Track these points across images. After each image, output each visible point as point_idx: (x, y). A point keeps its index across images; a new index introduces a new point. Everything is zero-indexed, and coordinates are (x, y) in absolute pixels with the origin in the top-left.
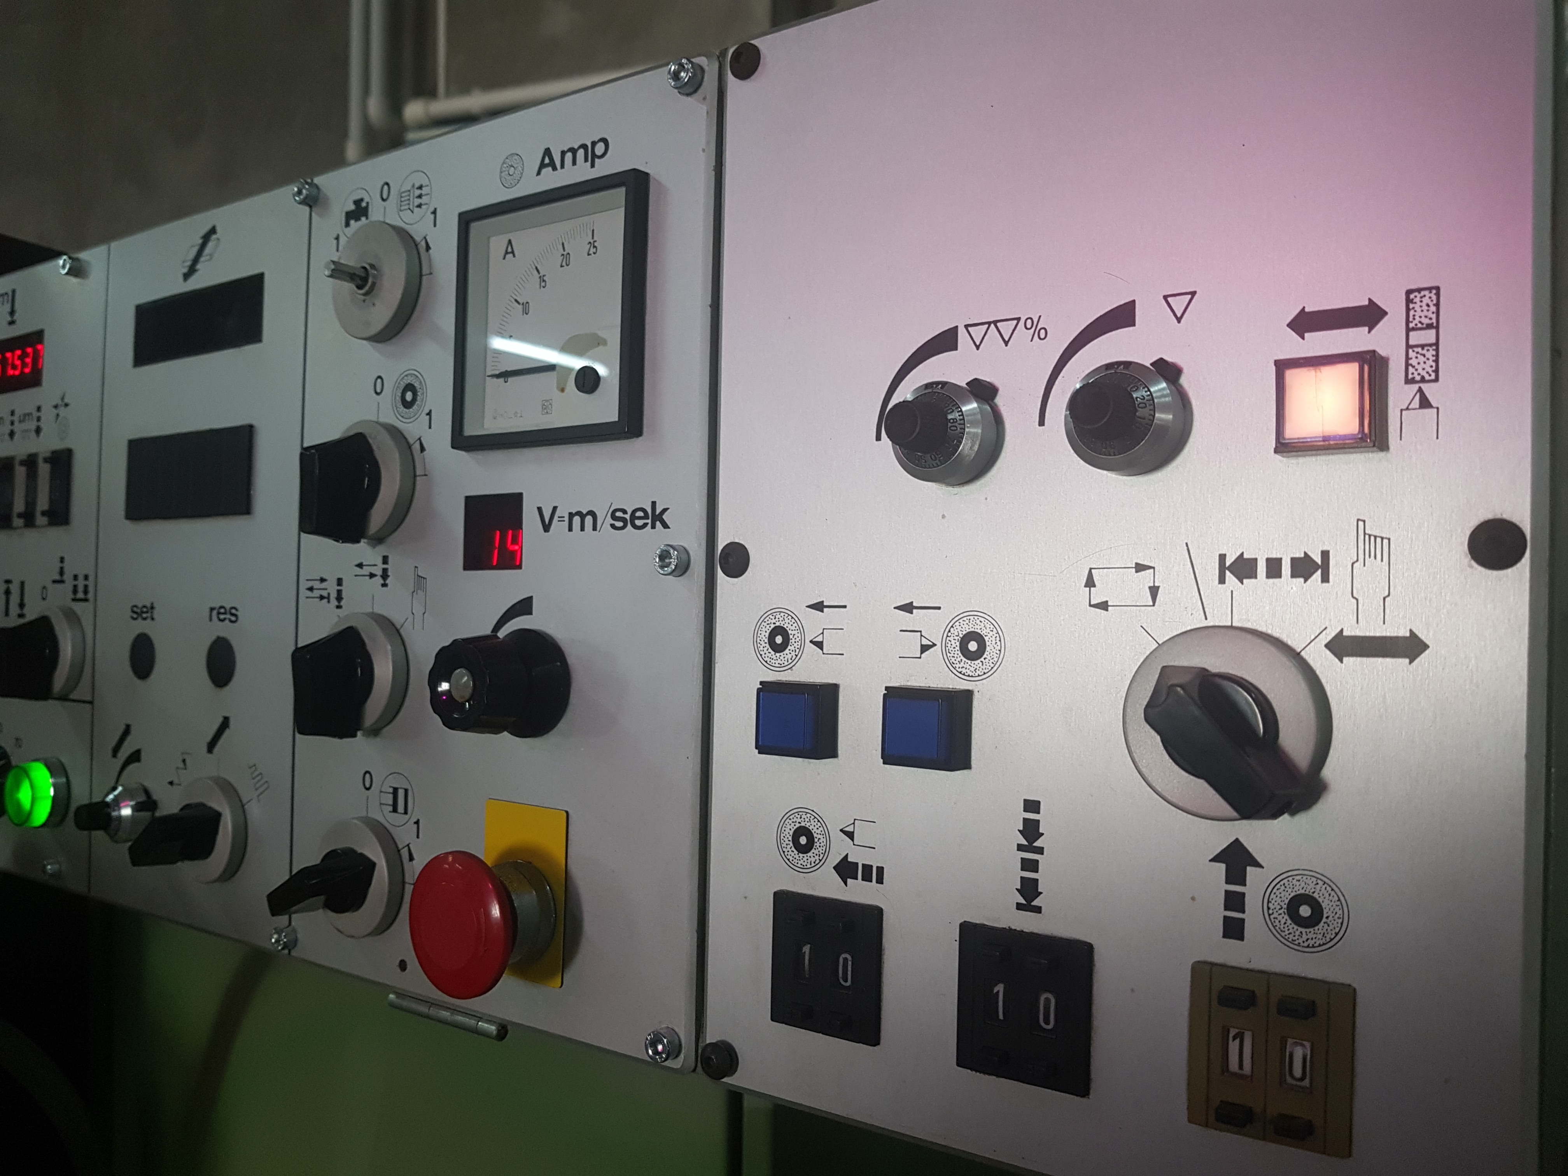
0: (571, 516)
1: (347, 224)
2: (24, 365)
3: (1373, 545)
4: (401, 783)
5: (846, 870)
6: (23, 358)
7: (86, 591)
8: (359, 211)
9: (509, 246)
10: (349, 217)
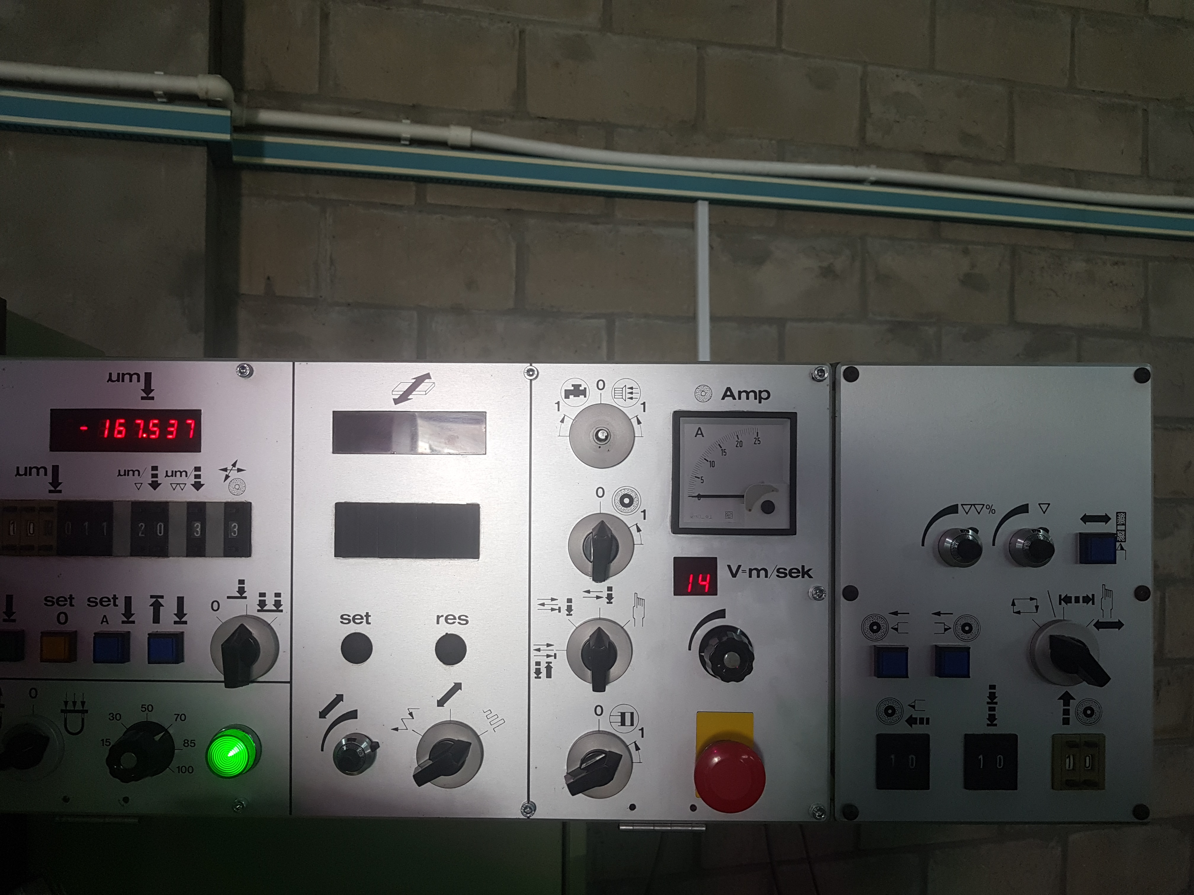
0: (751, 570)
1: (567, 397)
2: (164, 431)
3: (1108, 593)
4: (627, 710)
5: (911, 721)
6: (163, 427)
7: (278, 604)
8: (577, 391)
9: (699, 431)
10: (568, 393)
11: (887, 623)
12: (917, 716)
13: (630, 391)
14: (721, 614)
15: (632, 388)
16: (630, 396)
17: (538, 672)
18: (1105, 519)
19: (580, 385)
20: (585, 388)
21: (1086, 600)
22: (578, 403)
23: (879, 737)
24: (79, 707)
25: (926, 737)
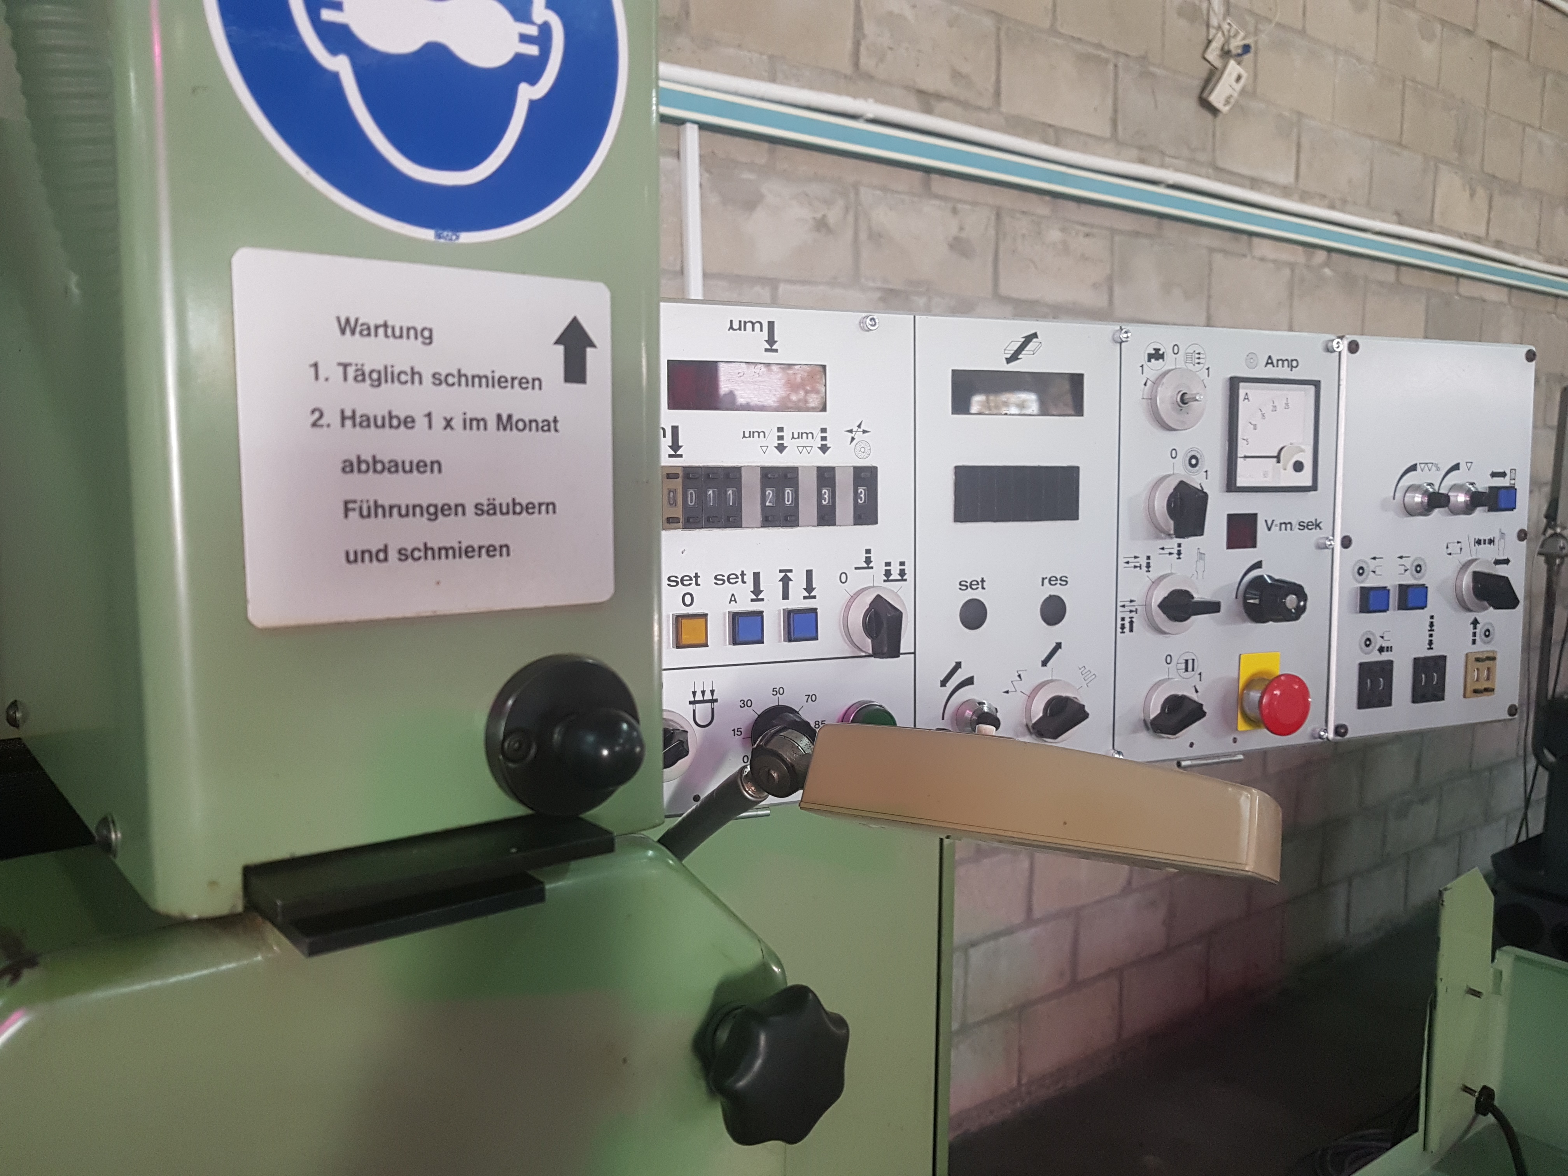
0: (1281, 524)
1: (1149, 361)
3: (1502, 535)
4: (1189, 657)
5: (1381, 650)
7: (902, 573)
9: (1245, 397)
10: (1150, 357)
11: (1368, 567)
12: (1385, 645)
13: (1197, 356)
14: (1258, 565)
15: (1199, 354)
16: (1197, 361)
17: (1123, 627)
18: (1503, 475)
19: (1159, 350)
20: (1164, 353)
21: (1490, 542)
22: (1158, 366)
23: (1361, 665)
24: (708, 696)
25: (1391, 663)
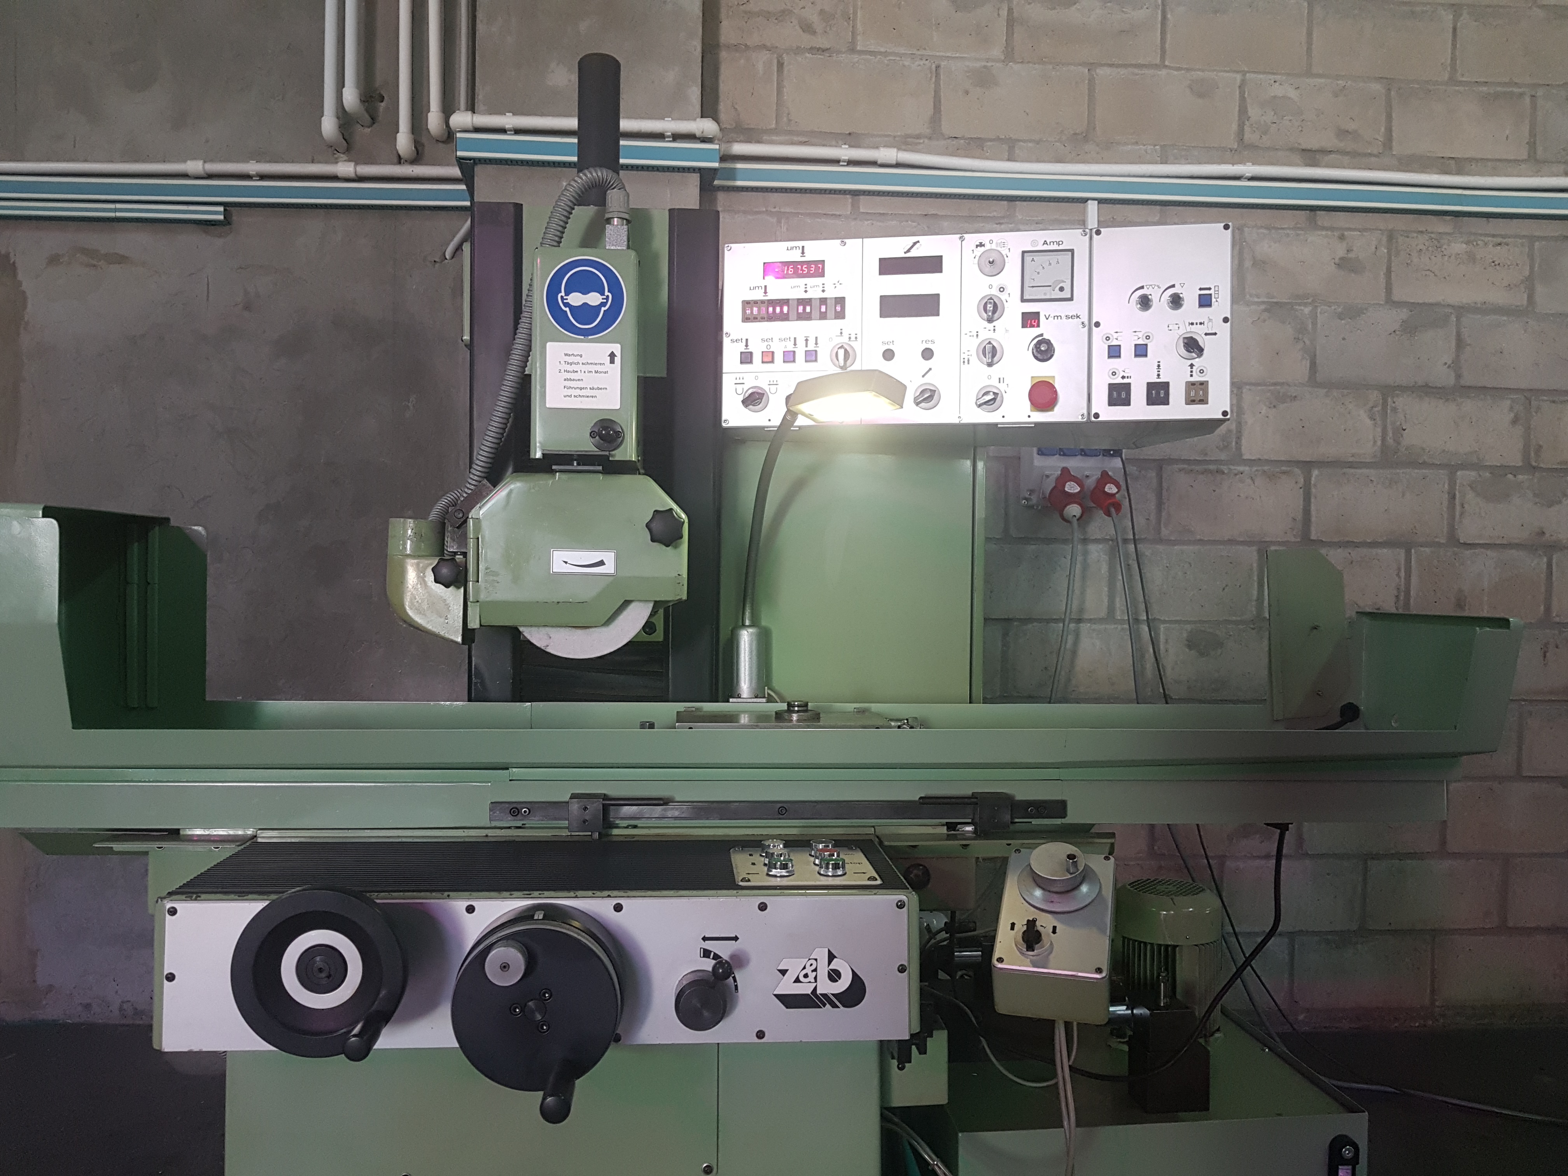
0: (1054, 316)
1: (977, 248)
2: (809, 270)
3: (1210, 320)
4: (1001, 377)
5: (1123, 377)
6: (809, 268)
7: (856, 338)
8: (981, 245)
9: (1033, 260)
10: (977, 246)
11: (1113, 336)
12: (1126, 375)
14: (1042, 335)
16: (1004, 244)
17: (964, 362)
18: (1210, 289)
19: (982, 242)
20: (984, 243)
21: (1201, 324)
22: (981, 249)
23: (1110, 384)
24: (775, 383)
25: (1129, 384)
